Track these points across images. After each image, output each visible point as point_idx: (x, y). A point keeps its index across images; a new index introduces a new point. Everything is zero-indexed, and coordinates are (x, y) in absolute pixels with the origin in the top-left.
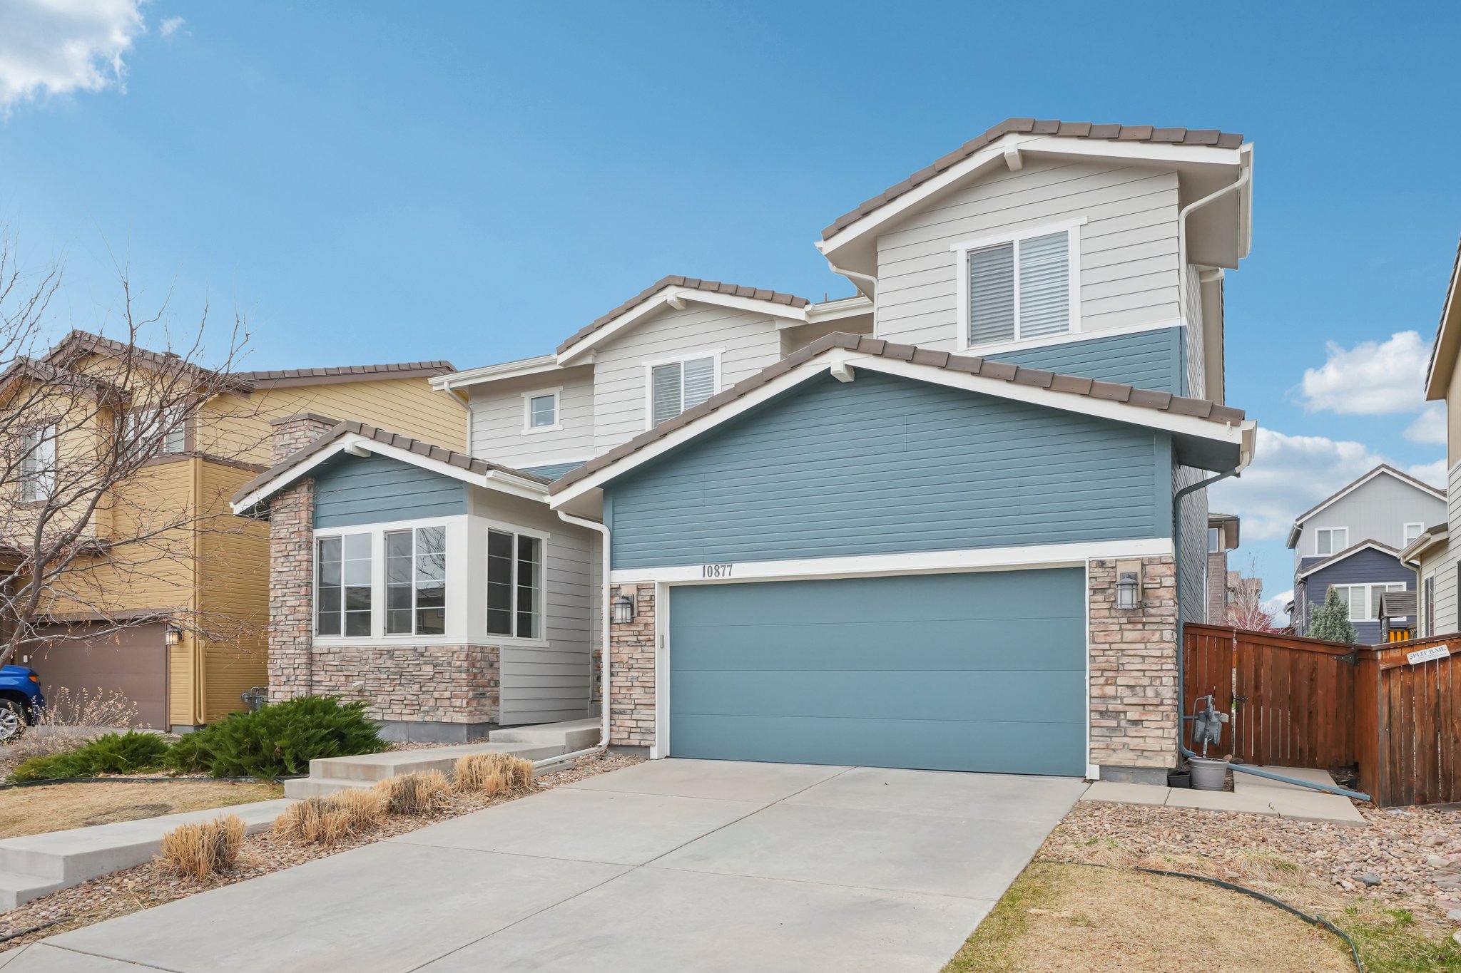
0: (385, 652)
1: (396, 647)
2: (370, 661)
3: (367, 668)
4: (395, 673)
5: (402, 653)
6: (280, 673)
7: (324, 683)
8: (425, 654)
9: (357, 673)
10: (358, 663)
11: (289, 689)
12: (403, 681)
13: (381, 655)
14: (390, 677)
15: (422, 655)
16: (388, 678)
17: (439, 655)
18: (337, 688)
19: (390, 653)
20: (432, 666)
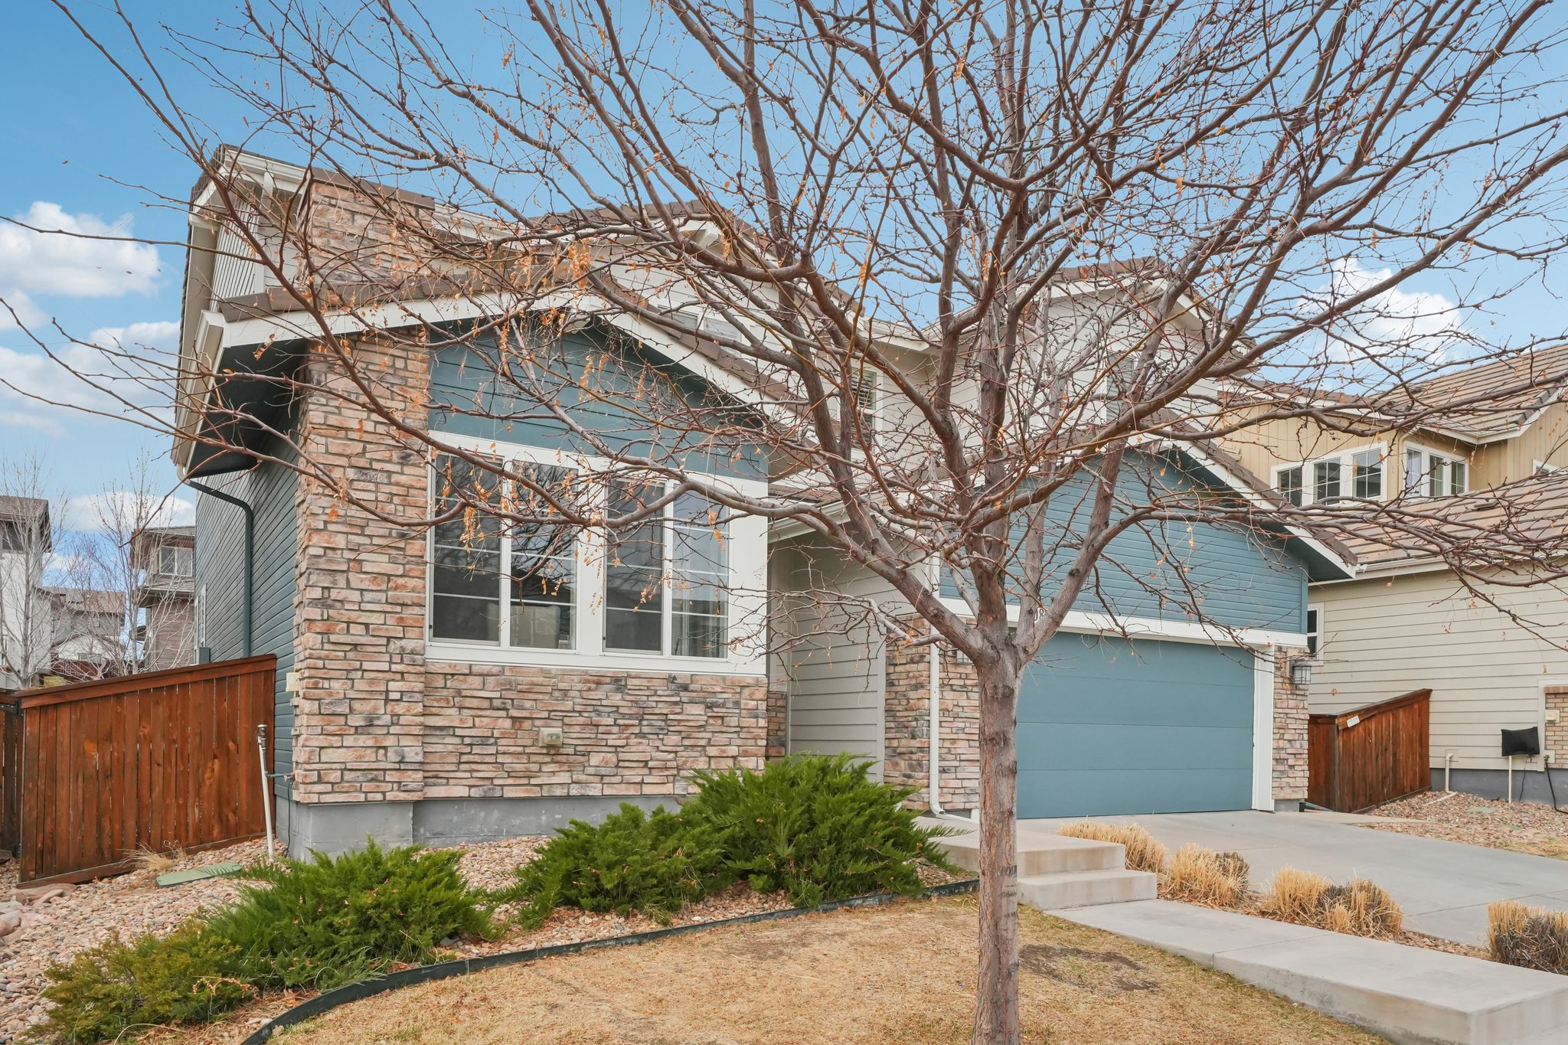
0: (608, 680)
1: (633, 673)
2: (572, 694)
3: (568, 705)
4: (631, 716)
5: (645, 682)
6: (343, 709)
7: (458, 732)
8: (692, 687)
9: (545, 715)
10: (547, 697)
11: (370, 743)
12: (645, 730)
13: (598, 683)
14: (620, 722)
15: (685, 688)
16: (616, 724)
17: (718, 689)
18: (492, 741)
19: (619, 683)
20: (702, 706)
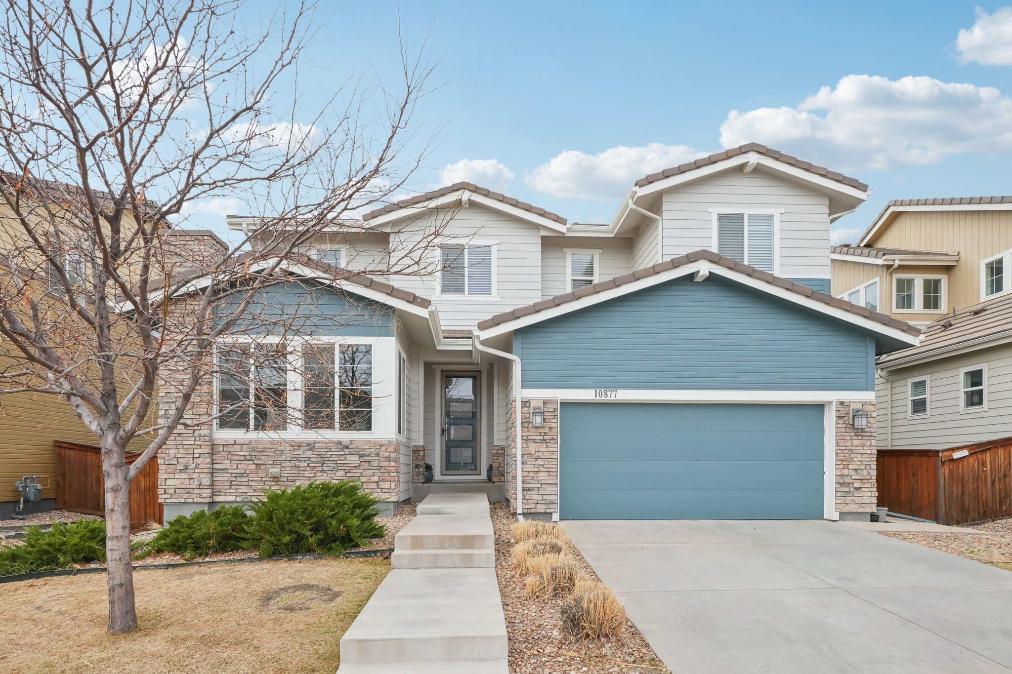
0: (305, 445)
1: (317, 440)
2: (285, 452)
3: (284, 457)
4: (317, 462)
5: (324, 445)
6: (175, 462)
7: (230, 471)
8: (350, 447)
9: (272, 462)
10: (273, 454)
11: (186, 476)
12: (325, 469)
13: (299, 446)
14: (310, 465)
15: (347, 447)
16: (308, 466)
17: (366, 447)
18: (246, 475)
19: (310, 446)
20: (358, 456)
